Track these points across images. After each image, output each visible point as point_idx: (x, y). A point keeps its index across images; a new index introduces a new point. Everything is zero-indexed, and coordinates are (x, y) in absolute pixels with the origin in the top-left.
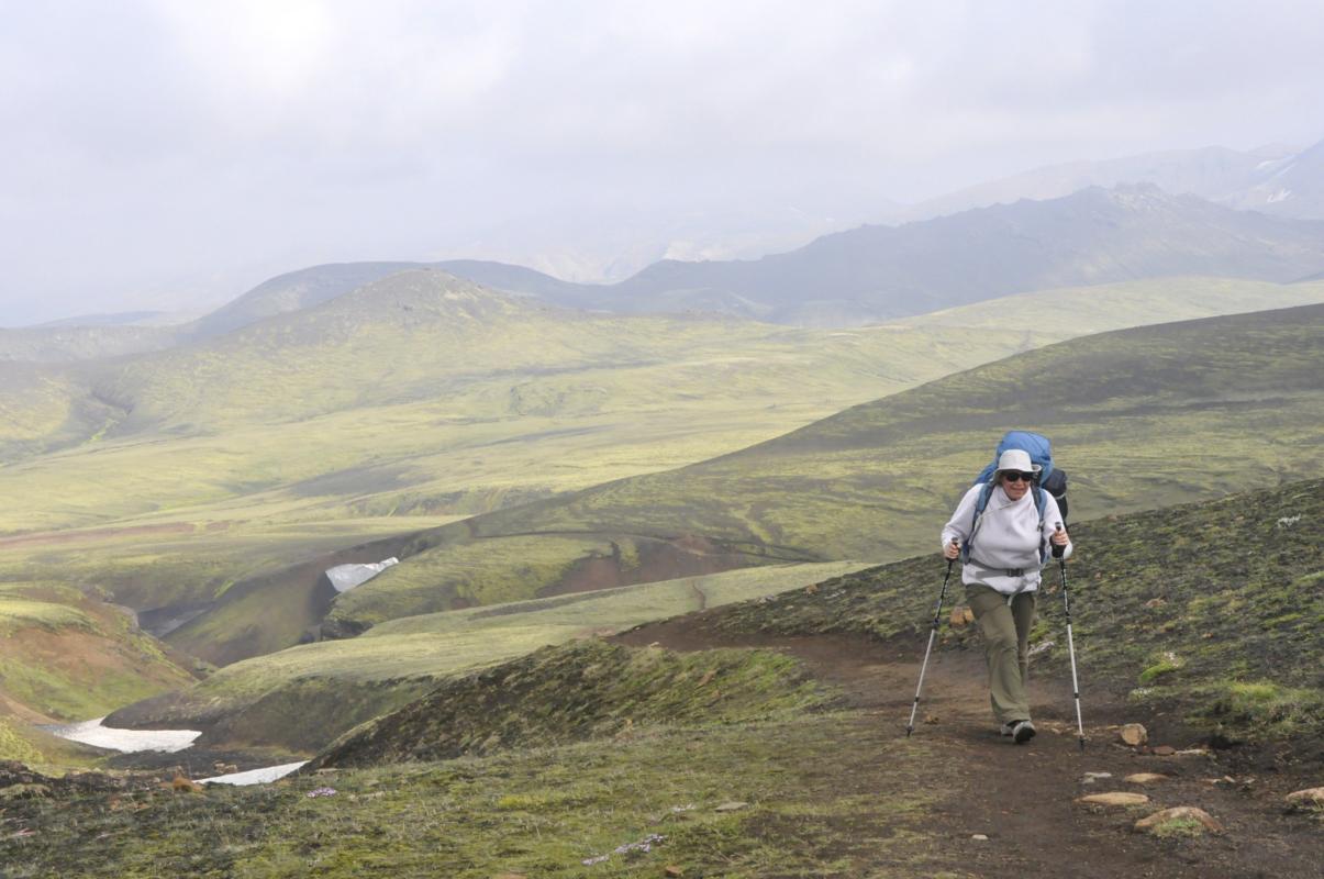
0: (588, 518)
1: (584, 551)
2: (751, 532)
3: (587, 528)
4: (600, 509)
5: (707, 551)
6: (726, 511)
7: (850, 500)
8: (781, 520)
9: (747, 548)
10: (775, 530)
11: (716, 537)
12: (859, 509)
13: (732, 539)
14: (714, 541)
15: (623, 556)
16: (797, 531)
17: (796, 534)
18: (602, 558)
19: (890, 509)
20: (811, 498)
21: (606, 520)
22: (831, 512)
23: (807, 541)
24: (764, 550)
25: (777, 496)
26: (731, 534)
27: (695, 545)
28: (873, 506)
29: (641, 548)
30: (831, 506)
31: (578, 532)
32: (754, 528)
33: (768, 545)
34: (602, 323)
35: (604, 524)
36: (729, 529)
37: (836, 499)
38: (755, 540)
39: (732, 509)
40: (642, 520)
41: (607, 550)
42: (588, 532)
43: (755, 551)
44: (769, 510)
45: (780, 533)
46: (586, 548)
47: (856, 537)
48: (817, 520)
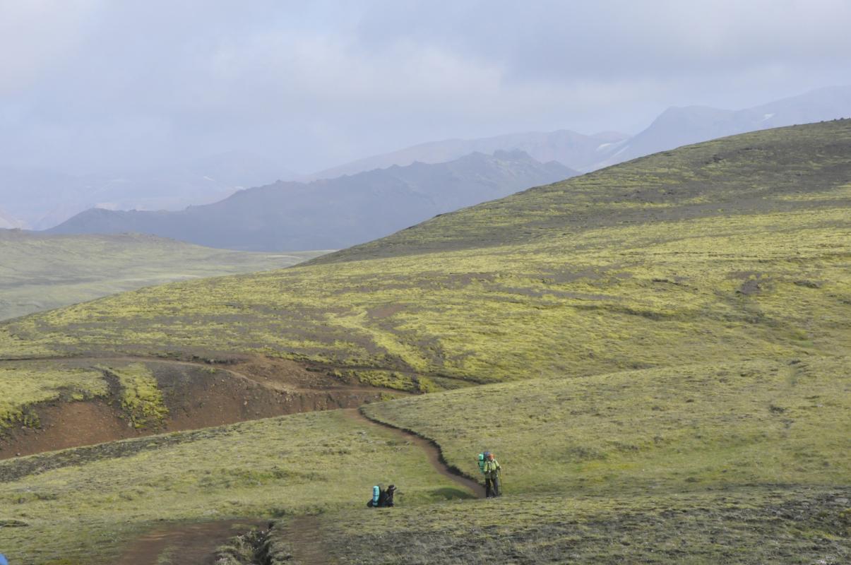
0: (48, 338)
1: (45, 388)
2: (383, 349)
3: (47, 352)
4: (71, 324)
5: (302, 385)
6: (321, 319)
7: (545, 298)
8: (433, 331)
9: (382, 377)
10: (428, 346)
11: (317, 358)
12: (570, 312)
13: (349, 361)
14: (312, 366)
15: (129, 396)
16: (469, 347)
17: (472, 353)
18: (86, 399)
19: (630, 312)
20: (471, 297)
21: (88, 339)
22: (521, 317)
23: (494, 365)
24: (416, 382)
25: (410, 295)
26: (344, 353)
27: (275, 373)
28: (593, 308)
29: (165, 381)
30: (515, 309)
31: (32, 358)
32: (386, 341)
33: (422, 373)
34: (36, 243)
35: (82, 344)
36: (338, 345)
37: (518, 297)
38: (393, 363)
39: (331, 316)
40: (160, 335)
41: (94, 384)
42: (52, 357)
43: (399, 383)
44: (403, 316)
45: (440, 352)
46: (52, 383)
47: (582, 358)
48: (501, 330)
